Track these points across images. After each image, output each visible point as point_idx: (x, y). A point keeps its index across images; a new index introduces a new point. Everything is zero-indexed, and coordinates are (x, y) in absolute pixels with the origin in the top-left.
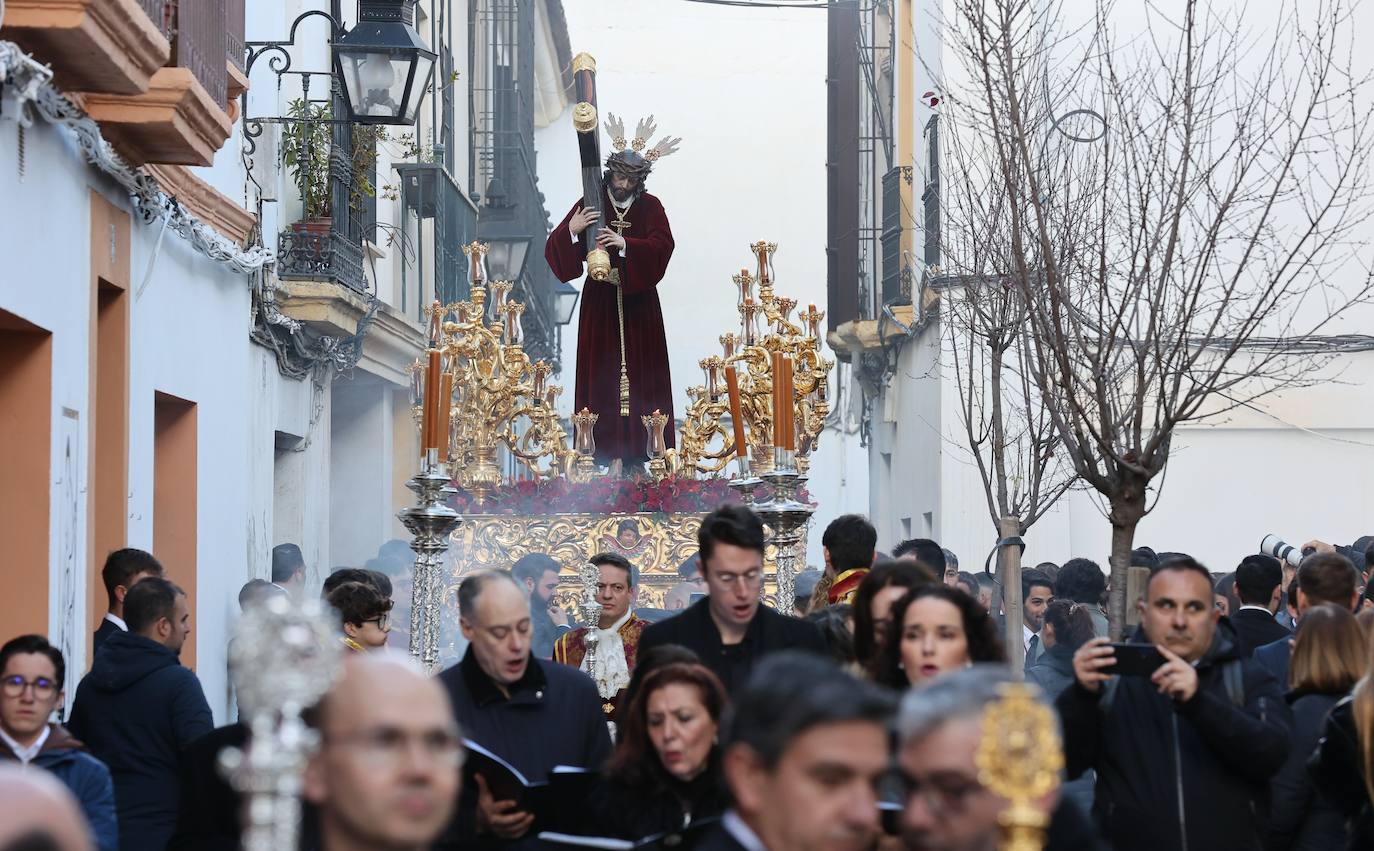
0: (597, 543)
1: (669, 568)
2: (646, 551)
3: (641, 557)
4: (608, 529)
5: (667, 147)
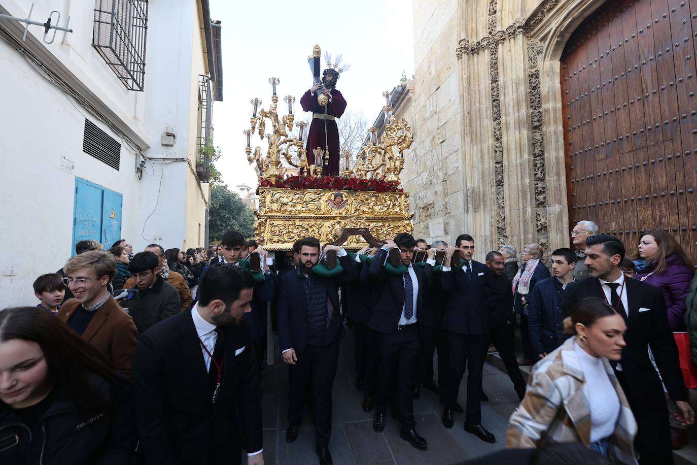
1: (355, 214)
2: (346, 206)
3: (343, 209)
5: (346, 68)
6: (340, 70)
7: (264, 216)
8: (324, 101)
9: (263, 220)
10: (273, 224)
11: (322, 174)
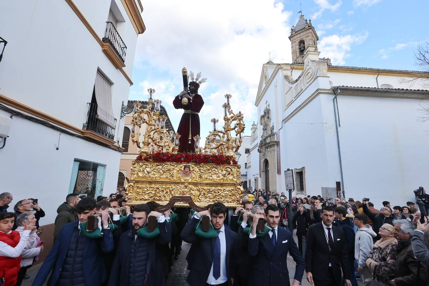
0: (177, 172)
1: (199, 180)
2: (192, 175)
3: (191, 177)
4: (181, 167)
5: (204, 81)
6: (200, 82)
7: (132, 181)
8: (186, 102)
9: (132, 184)
10: (139, 186)
11: (178, 151)
